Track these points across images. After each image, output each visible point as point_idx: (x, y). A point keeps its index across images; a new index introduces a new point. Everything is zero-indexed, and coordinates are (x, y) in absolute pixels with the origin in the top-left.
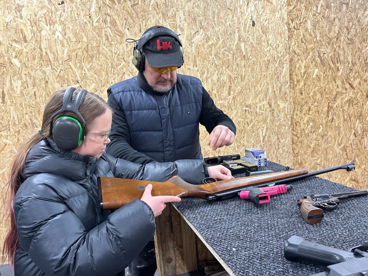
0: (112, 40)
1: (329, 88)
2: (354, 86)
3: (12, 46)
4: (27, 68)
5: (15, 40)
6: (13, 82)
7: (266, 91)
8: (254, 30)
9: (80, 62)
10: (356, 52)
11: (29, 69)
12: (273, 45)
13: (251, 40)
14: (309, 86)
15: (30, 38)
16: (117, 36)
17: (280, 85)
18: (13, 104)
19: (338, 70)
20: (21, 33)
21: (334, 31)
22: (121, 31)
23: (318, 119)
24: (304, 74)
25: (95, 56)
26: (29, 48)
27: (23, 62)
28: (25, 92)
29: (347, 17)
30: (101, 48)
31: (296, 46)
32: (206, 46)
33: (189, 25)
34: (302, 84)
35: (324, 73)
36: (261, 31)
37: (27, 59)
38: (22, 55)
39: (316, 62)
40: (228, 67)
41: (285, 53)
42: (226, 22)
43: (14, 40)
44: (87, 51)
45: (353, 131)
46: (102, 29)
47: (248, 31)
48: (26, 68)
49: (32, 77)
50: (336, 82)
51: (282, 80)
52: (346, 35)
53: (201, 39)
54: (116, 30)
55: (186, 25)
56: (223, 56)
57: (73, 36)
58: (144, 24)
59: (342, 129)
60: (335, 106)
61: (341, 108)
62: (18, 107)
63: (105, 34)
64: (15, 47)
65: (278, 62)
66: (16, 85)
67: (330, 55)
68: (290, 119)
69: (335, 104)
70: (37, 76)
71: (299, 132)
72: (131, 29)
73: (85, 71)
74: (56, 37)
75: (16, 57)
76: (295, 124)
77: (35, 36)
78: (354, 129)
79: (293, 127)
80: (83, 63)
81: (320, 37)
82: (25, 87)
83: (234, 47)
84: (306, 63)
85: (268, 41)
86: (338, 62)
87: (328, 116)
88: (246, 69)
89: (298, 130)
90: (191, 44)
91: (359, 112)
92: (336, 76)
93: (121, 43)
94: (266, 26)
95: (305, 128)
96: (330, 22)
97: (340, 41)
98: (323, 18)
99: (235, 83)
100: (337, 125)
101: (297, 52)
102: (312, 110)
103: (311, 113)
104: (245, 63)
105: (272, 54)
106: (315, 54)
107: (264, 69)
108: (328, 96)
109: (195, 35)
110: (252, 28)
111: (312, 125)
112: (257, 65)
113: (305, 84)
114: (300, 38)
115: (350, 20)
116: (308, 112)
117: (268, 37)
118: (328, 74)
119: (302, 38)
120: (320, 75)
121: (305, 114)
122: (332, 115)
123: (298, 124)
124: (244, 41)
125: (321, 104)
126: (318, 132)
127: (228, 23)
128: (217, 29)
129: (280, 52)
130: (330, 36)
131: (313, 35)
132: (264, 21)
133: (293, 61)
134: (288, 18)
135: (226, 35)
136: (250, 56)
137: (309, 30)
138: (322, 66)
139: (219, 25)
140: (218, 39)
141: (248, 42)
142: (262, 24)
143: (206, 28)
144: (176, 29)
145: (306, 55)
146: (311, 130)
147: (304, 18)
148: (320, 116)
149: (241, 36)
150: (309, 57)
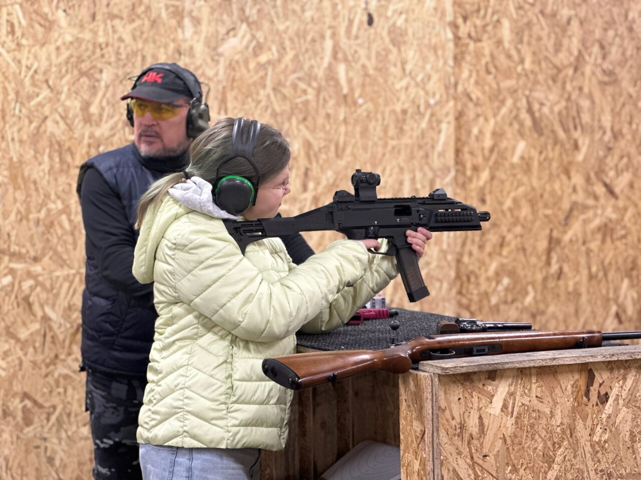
0: (23, 35)
1: (553, 193)
2: (617, 190)
7: (397, 186)
8: (372, 37)
10: (624, 105)
12: (417, 75)
13: (363, 60)
14: (502, 182)
16: (37, 26)
17: (430, 175)
19: (576, 147)
21: (569, 51)
22: (47, 14)
23: (524, 269)
24: (492, 150)
29: (602, 17)
31: (472, 81)
32: (252, 65)
33: (213, 10)
34: (485, 175)
35: (541, 153)
36: (387, 40)
39: (522, 124)
40: (305, 119)
41: (445, 96)
42: (303, 10)
45: (614, 309)
47: (357, 37)
50: (569, 178)
51: (436, 162)
52: (599, 61)
53: (240, 47)
54: (36, 12)
55: (206, 11)
56: (292, 92)
59: (584, 298)
60: (567, 238)
61: (584, 243)
63: (8, 21)
65: (427, 116)
67: (557, 109)
68: (453, 264)
69: (565, 232)
71: (475, 298)
72: (71, 12)
76: (465, 278)
78: (616, 301)
79: (461, 286)
81: (533, 62)
83: (320, 73)
84: (496, 123)
85: (404, 63)
86: (575, 128)
87: (548, 263)
88: (350, 128)
89: (472, 294)
90: (216, 58)
91: (630, 260)
92: (570, 163)
93: (43, 45)
94: (400, 28)
95: (490, 290)
96: (558, 26)
97: (583, 74)
98: (540, 16)
99: (321, 162)
100: (571, 289)
101: (474, 96)
102: (509, 244)
103: (505, 252)
104: (345, 112)
105: (412, 96)
106: (519, 104)
107: (392, 131)
108: (548, 212)
109: (226, 37)
110: (366, 30)
111: (509, 284)
112: (377, 120)
113: (492, 178)
114: (483, 62)
115: (610, 24)
116: (498, 250)
117: (403, 54)
118: (551, 155)
119: (487, 64)
120: (531, 158)
121: (490, 254)
122: (558, 261)
123: (473, 279)
124: (346, 60)
125: (530, 230)
126: (522, 303)
127: (308, 14)
128: (281, 27)
129: (434, 94)
130: (556, 61)
131: (516, 57)
132: (396, 16)
133: (465, 118)
134: (455, 12)
135: (302, 41)
136: (360, 96)
137: (506, 45)
138: (536, 135)
139: (286, 17)
140: (282, 49)
141: (356, 62)
142: (391, 22)
143: (254, 22)
144: (182, 18)
145: (496, 104)
146: (506, 296)
147: (493, 14)
148: (528, 262)
149: (340, 48)
150: (504, 111)
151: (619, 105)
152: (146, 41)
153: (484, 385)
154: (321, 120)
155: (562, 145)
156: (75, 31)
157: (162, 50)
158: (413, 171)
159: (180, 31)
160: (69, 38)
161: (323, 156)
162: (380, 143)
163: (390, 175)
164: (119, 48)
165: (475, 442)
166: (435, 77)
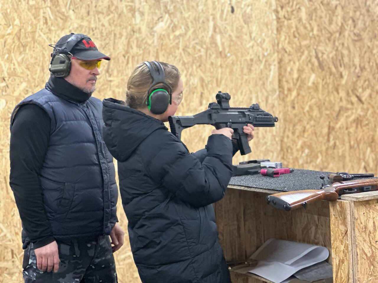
0: (52, 25)
1: (330, 102)
2: (363, 99)
7: (249, 101)
8: (234, 19)
9: (9, 52)
10: (365, 52)
12: (258, 40)
13: (230, 32)
14: (303, 97)
16: (59, 19)
17: (266, 94)
19: (341, 76)
21: (336, 23)
22: (64, 13)
23: (316, 144)
24: (297, 80)
25: (29, 45)
29: (353, 4)
30: (37, 35)
31: (287, 41)
32: (172, 37)
33: (150, 7)
34: (294, 93)
35: (323, 80)
36: (242, 21)
39: (313, 65)
40: (200, 66)
41: (272, 51)
42: (197, 6)
44: (19, 39)
45: (363, 164)
46: (40, 9)
47: (226, 20)
50: (338, 93)
51: (269, 87)
52: (352, 28)
53: (165, 27)
54: (58, 11)
55: (147, 7)
56: (193, 51)
58: (94, 4)
59: (347, 159)
60: (337, 126)
61: (347, 129)
63: (43, 17)
65: (264, 62)
67: (331, 56)
68: (279, 143)
69: (337, 123)
71: (291, 161)
72: (76, 11)
73: (14, 65)
76: (285, 150)
78: (364, 160)
79: (284, 155)
80: (13, 55)
81: (318, 30)
83: (208, 40)
84: (300, 65)
85: (250, 33)
86: (341, 66)
87: (328, 140)
88: (223, 70)
89: (289, 159)
90: (153, 33)
91: (371, 137)
92: (338, 85)
93: (63, 29)
94: (248, 14)
95: (299, 156)
96: (330, 10)
97: (344, 36)
98: (321, 5)
99: (209, 89)
100: (340, 154)
101: (287, 50)
102: (308, 131)
103: (306, 135)
104: (221, 61)
105: (255, 51)
106: (311, 54)
107: (245, 71)
108: (328, 112)
109: (157, 22)
110: (230, 16)
111: (308, 153)
112: (237, 65)
113: (298, 94)
114: (292, 31)
115: (357, 8)
116: (302, 134)
117: (250, 28)
118: (328, 81)
119: (294, 32)
120: (318, 83)
121: (298, 137)
122: (333, 139)
123: (289, 151)
124: (220, 32)
125: (319, 123)
126: (316, 163)
127: (200, 8)
128: (186, 15)
129: (267, 50)
130: (330, 30)
131: (309, 28)
132: (246, 7)
133: (283, 63)
134: (277, 4)
135: (197, 23)
136: (229, 52)
137: (304, 21)
138: (320, 71)
139: (189, 10)
140: (187, 28)
141: (226, 34)
142: (243, 11)
143: (172, 13)
144: (135, 12)
145: (299, 54)
146: (307, 159)
147: (297, 4)
148: (318, 140)
149: (217, 26)
150: (303, 57)
151: (363, 52)
152: (116, 26)
153: (375, 206)
154: (208, 66)
155: (334, 76)
156: (79, 21)
157: (124, 30)
158: (257, 93)
159: (133, 19)
160: (76, 25)
161: (210, 86)
162: (240, 77)
163: (245, 95)
164: (102, 30)
165: (372, 235)
166: (267, 40)
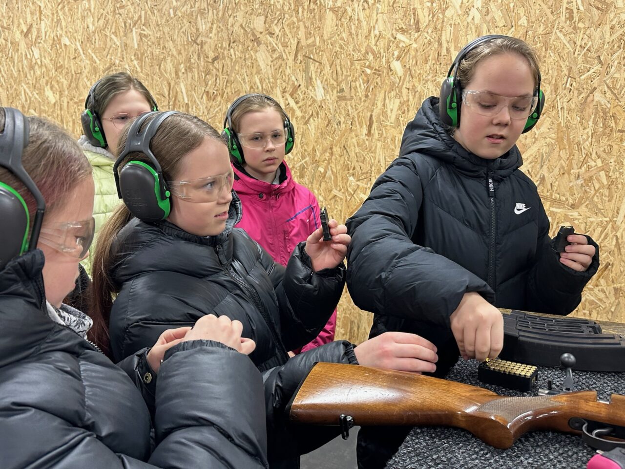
3: (395, 38)
4: (412, 78)
5: (402, 28)
6: (387, 101)
11: (414, 79)
15: (425, 24)
18: (382, 139)
20: (413, 15)
26: (421, 41)
27: (408, 67)
28: (402, 119)
37: (414, 62)
38: (408, 55)
43: (400, 29)
48: (410, 77)
49: (417, 93)
57: (502, 15)
62: (387, 144)
64: (400, 41)
66: (391, 107)
70: (426, 91)
74: (469, 19)
75: (398, 58)
77: (435, 19)
82: (405, 110)
93: (599, 26)
